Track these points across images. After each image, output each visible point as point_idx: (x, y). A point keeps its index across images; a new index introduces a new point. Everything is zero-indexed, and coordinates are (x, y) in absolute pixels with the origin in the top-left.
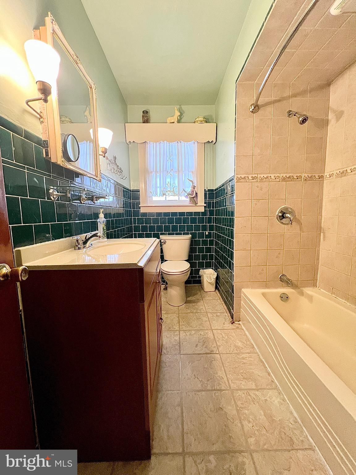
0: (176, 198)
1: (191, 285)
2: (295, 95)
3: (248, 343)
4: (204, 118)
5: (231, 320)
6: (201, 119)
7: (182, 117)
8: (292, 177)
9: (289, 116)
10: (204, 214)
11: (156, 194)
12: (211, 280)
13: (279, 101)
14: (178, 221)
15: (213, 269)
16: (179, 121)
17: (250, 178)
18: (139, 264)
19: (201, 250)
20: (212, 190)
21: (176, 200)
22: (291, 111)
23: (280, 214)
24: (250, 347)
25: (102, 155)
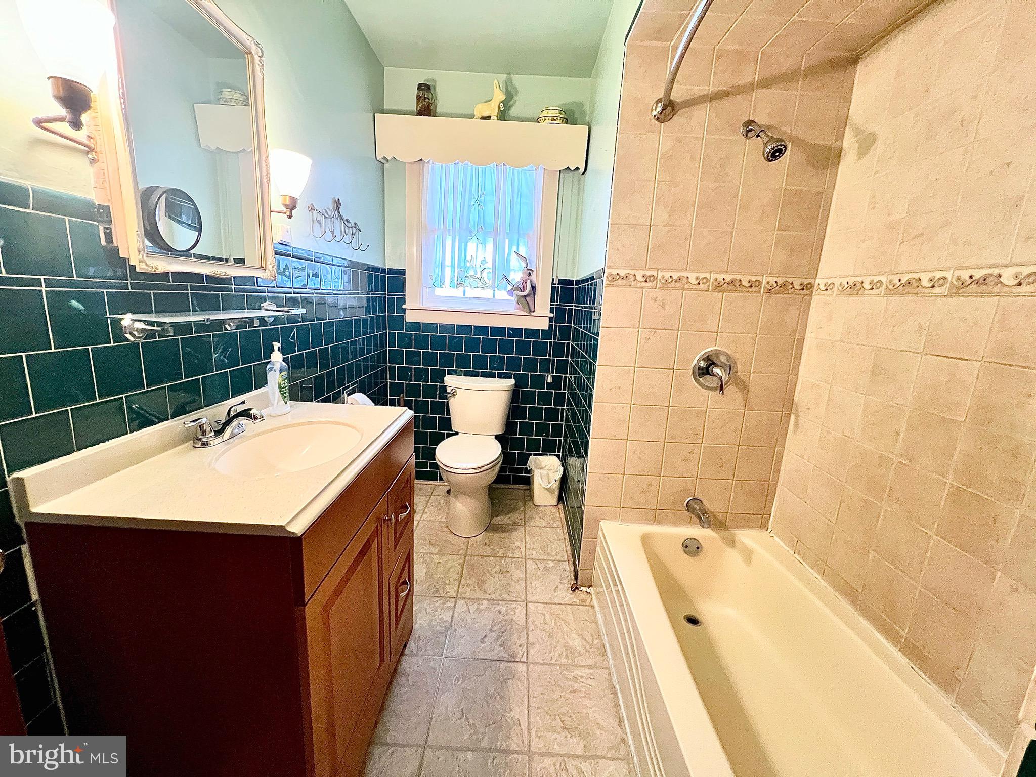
0: (487, 293)
1: (508, 486)
2: (766, 83)
3: (595, 642)
4: (561, 112)
5: (572, 583)
6: (555, 113)
7: (511, 102)
8: (739, 283)
9: (747, 135)
10: (547, 334)
11: (442, 282)
12: (549, 483)
13: (725, 94)
14: (489, 346)
15: (558, 456)
16: (503, 116)
17: (640, 278)
18: (290, 529)
19: (535, 414)
20: (570, 282)
21: (488, 299)
22: (753, 122)
23: (702, 364)
24: (597, 653)
25: (286, 213)
